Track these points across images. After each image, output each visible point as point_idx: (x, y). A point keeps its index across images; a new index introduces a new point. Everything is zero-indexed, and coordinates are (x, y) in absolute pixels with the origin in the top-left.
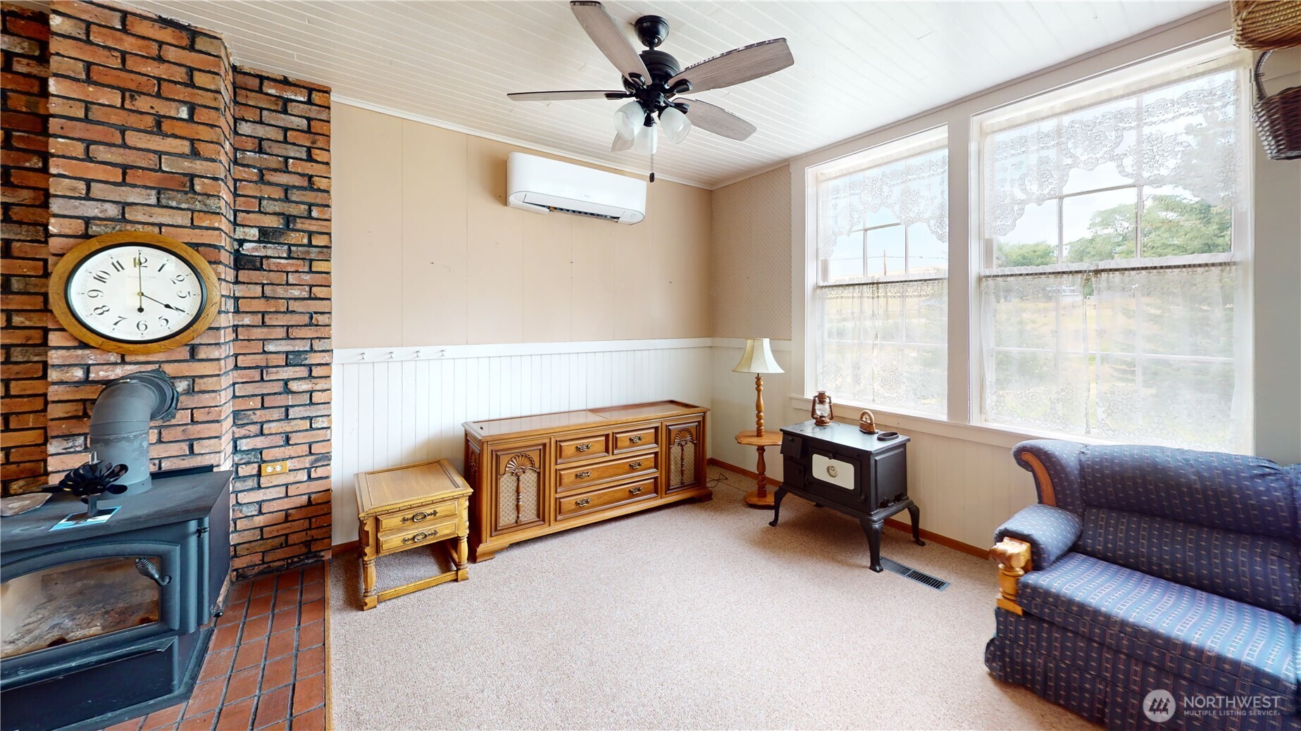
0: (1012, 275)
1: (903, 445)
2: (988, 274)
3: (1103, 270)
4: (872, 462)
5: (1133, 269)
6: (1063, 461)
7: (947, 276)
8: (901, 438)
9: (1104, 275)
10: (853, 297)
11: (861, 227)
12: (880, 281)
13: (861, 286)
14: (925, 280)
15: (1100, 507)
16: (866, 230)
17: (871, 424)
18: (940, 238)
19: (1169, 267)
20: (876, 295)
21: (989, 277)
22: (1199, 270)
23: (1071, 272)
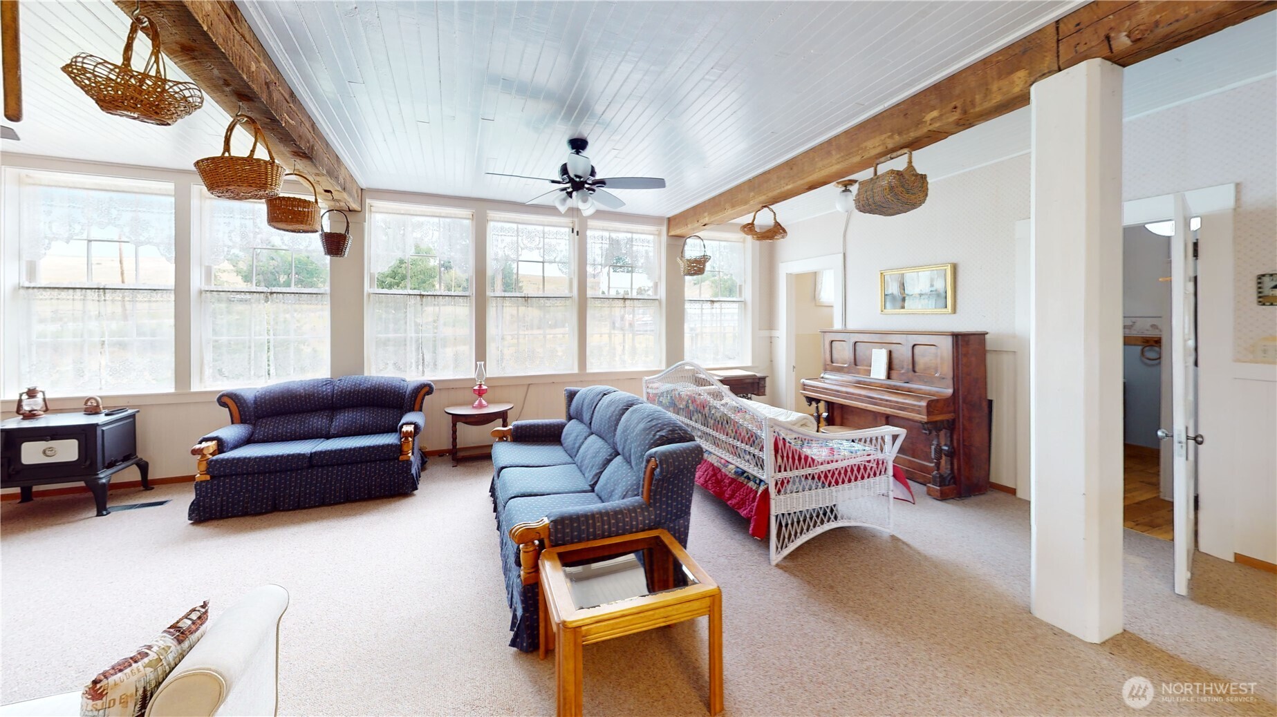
0: (223, 291)
1: (133, 416)
2: (206, 289)
3: (274, 293)
4: (99, 432)
5: (288, 293)
6: (245, 397)
7: (173, 288)
8: (130, 411)
9: (275, 295)
10: (73, 300)
11: (85, 236)
12: (107, 287)
13: (84, 290)
14: (155, 290)
15: (263, 417)
16: (90, 241)
17: (98, 406)
18: (168, 260)
19: (303, 293)
20: (103, 298)
21: (208, 291)
22: (314, 295)
23: (258, 292)
